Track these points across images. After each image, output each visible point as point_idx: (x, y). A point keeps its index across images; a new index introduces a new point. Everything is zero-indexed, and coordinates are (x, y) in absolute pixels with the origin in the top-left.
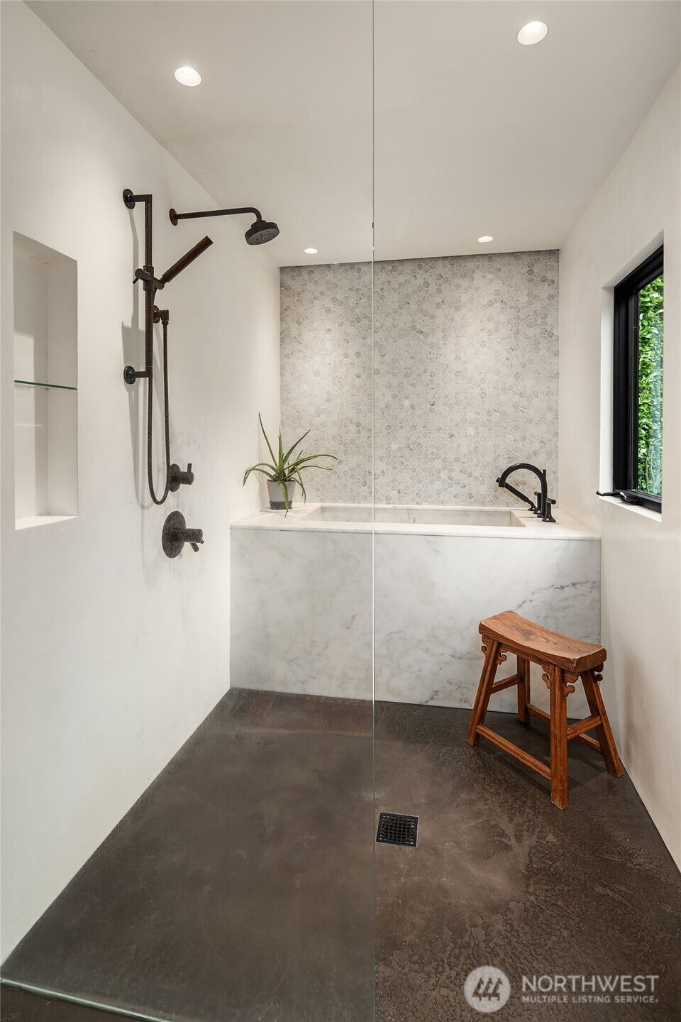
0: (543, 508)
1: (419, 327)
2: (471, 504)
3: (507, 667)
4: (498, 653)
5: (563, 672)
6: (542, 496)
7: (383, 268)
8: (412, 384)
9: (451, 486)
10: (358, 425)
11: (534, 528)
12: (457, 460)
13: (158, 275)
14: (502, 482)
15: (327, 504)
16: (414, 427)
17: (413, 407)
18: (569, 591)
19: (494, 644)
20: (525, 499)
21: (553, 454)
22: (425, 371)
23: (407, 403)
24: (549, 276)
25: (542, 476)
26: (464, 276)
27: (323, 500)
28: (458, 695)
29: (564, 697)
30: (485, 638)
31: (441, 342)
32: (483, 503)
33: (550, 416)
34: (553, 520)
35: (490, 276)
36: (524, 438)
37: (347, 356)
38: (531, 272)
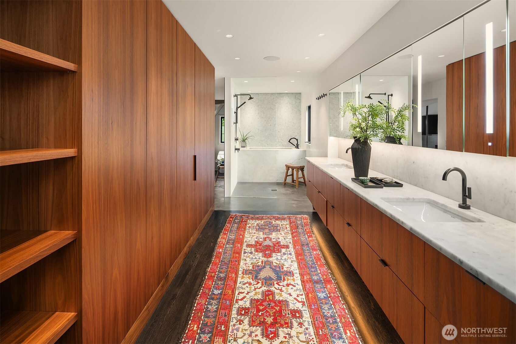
0: (297, 147)
1: (272, 108)
2: (283, 147)
3: (290, 172)
4: (288, 169)
5: (298, 168)
6: (297, 145)
7: (264, 95)
8: (270, 120)
9: (279, 143)
10: (258, 129)
11: (294, 150)
12: (280, 137)
13: (238, 106)
14: (289, 141)
15: (251, 147)
16: (271, 130)
17: (270, 125)
18: (301, 160)
19: (288, 167)
20: (294, 145)
21: (300, 136)
22: (273, 117)
23: (269, 124)
24: (299, 98)
25: (297, 140)
26: (282, 97)
27: (250, 147)
28: (281, 180)
29: (298, 172)
30: (286, 167)
31: (277, 112)
32: (285, 147)
33: (299, 128)
34: (299, 148)
35: (287, 97)
36: (294, 132)
37: (256, 114)
38: (295, 97)
